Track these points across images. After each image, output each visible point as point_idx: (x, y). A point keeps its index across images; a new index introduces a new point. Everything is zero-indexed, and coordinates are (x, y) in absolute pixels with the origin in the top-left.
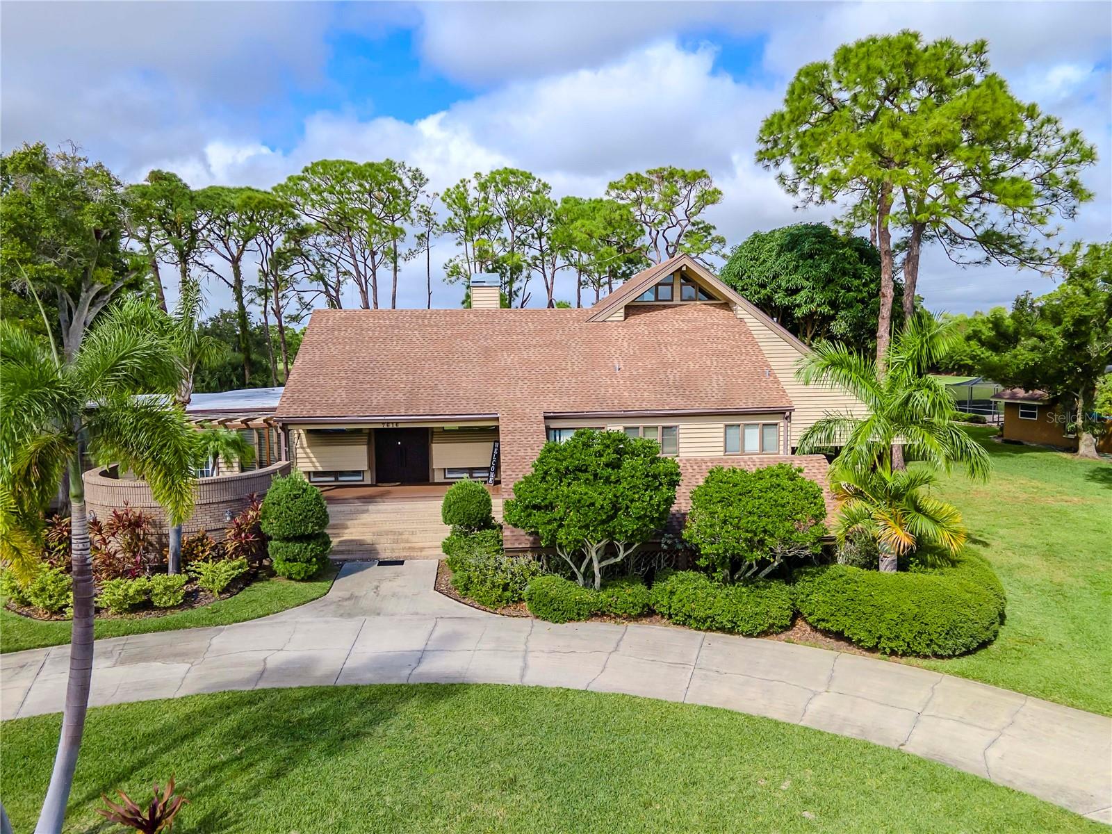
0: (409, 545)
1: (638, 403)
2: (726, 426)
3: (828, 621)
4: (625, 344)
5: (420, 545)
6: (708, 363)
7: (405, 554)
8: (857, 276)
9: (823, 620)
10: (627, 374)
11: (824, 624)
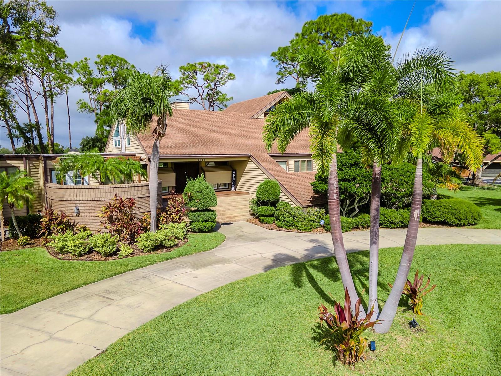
0: (228, 216)
3: (439, 217)
5: (232, 215)
7: (231, 220)
9: (436, 217)
11: (437, 219)
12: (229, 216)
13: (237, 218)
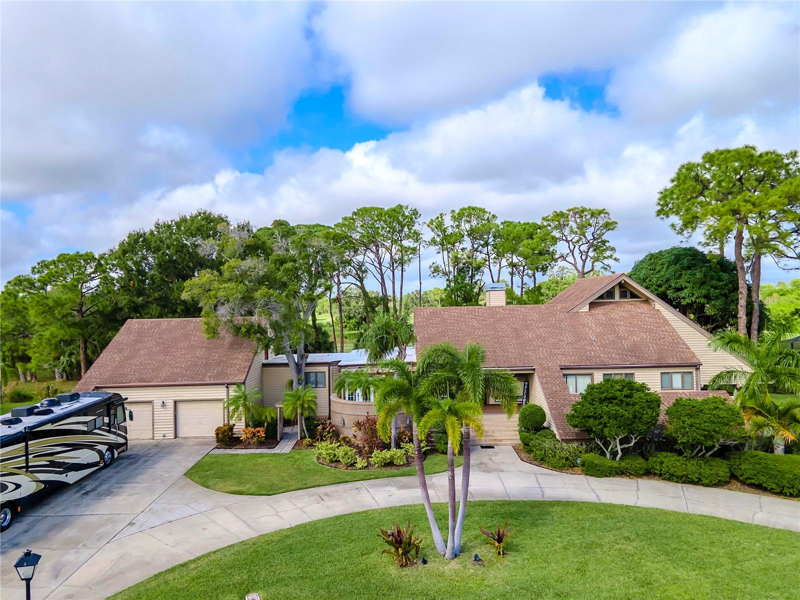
0: (493, 438)
1: (610, 361)
2: (662, 373)
3: (752, 479)
4: (594, 326)
5: (499, 438)
6: (645, 336)
7: (494, 443)
8: (719, 280)
9: (750, 478)
10: (600, 344)
11: (750, 481)
12: (496, 438)
13: (504, 442)
